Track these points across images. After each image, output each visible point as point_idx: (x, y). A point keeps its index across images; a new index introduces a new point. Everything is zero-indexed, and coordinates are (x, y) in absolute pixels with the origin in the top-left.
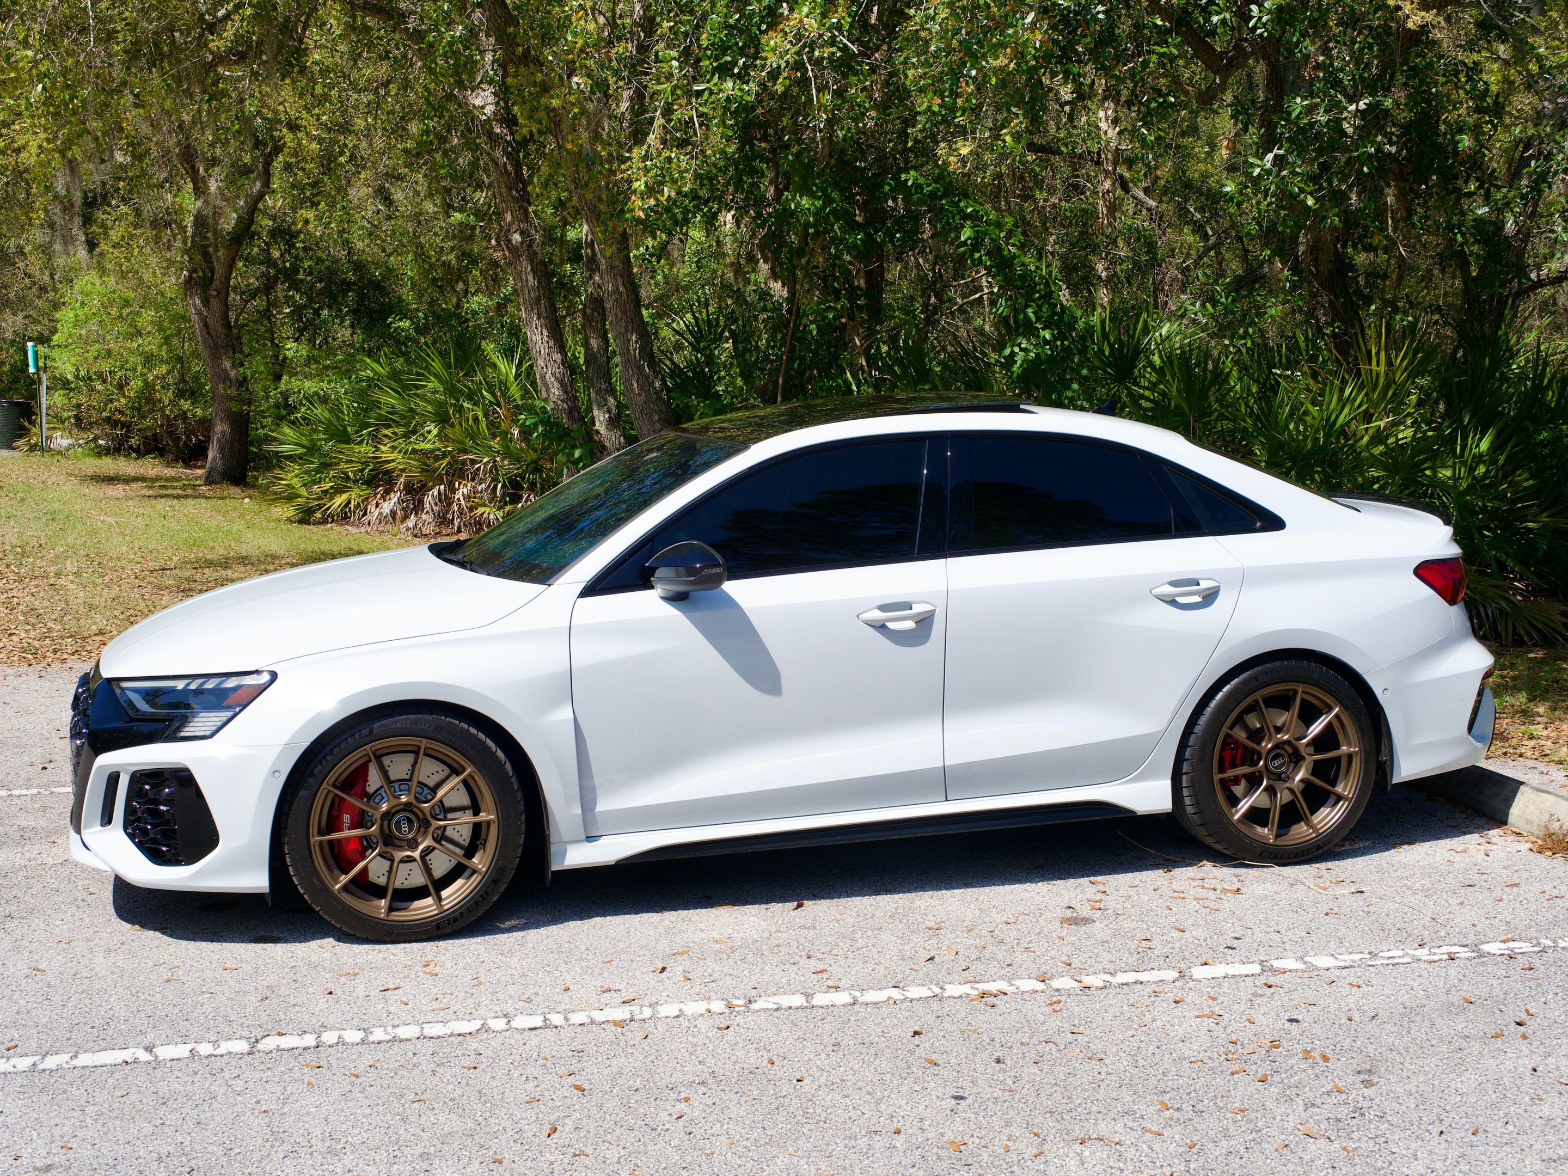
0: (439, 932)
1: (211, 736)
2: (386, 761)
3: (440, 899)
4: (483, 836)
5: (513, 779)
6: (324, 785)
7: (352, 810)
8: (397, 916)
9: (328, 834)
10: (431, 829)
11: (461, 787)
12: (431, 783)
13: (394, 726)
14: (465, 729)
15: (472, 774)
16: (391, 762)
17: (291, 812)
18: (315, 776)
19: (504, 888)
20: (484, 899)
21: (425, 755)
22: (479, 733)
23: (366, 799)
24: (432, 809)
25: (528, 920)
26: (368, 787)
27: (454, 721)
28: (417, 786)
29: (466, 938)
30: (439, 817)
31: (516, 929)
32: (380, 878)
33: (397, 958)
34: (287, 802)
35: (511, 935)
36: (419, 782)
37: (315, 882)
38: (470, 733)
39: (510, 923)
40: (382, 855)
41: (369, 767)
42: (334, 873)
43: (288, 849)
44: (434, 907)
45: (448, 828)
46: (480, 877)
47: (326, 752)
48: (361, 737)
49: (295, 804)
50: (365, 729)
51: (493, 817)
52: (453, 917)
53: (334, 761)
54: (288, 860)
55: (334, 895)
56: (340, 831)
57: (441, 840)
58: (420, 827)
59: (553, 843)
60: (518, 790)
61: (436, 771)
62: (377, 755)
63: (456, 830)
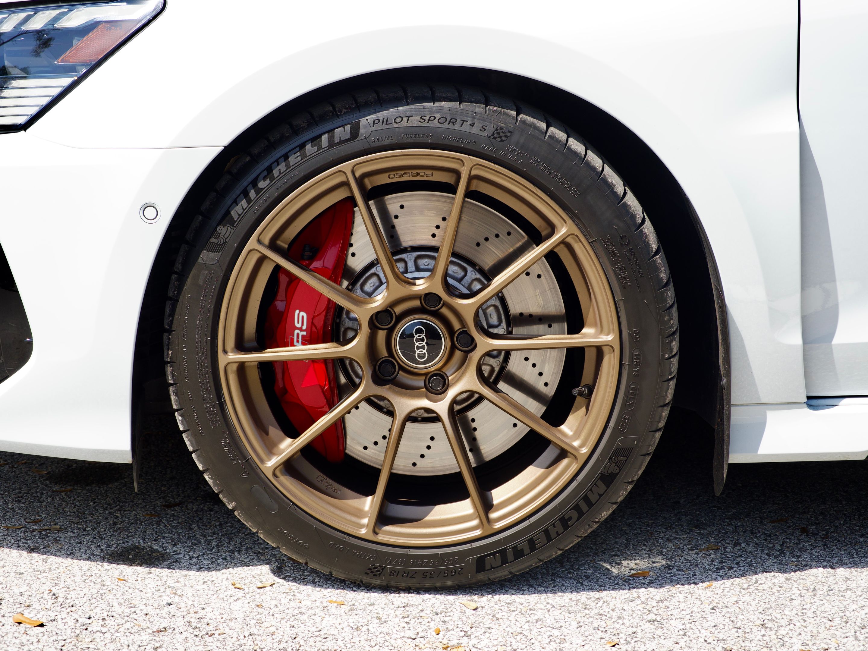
0: (481, 576)
1: (25, 127)
2: (393, 202)
3: (487, 505)
4: (587, 378)
5: (659, 259)
6: (252, 243)
7: (312, 300)
8: (396, 534)
9: (260, 348)
10: (476, 356)
11: (545, 268)
12: (488, 262)
13: (404, 123)
14: (558, 141)
15: (569, 240)
16: (402, 207)
17: (181, 299)
18: (232, 222)
19: (625, 493)
20: (581, 514)
21: (470, 194)
22: (590, 153)
23: (345, 283)
24: (481, 312)
25: (670, 560)
26: (350, 258)
27: (535, 121)
28: (452, 262)
29: (539, 592)
30: (495, 331)
31: (646, 581)
32: (365, 448)
33: (385, 630)
34: (174, 276)
35: (635, 595)
36: (454, 254)
37: (227, 449)
38: (569, 149)
39: (632, 564)
40: (369, 401)
41: (352, 215)
42: (267, 433)
43: (173, 376)
44: (475, 522)
45: (514, 356)
46: (575, 467)
47: (258, 171)
48: (332, 144)
49: (189, 281)
50: (343, 126)
51: (610, 338)
52: (515, 548)
53: (274, 193)
54: (173, 398)
55: (260, 478)
56: (286, 345)
57: (496, 381)
58: (453, 348)
59: (736, 405)
60: (667, 284)
61: (497, 236)
62: (369, 187)
63: (531, 362)
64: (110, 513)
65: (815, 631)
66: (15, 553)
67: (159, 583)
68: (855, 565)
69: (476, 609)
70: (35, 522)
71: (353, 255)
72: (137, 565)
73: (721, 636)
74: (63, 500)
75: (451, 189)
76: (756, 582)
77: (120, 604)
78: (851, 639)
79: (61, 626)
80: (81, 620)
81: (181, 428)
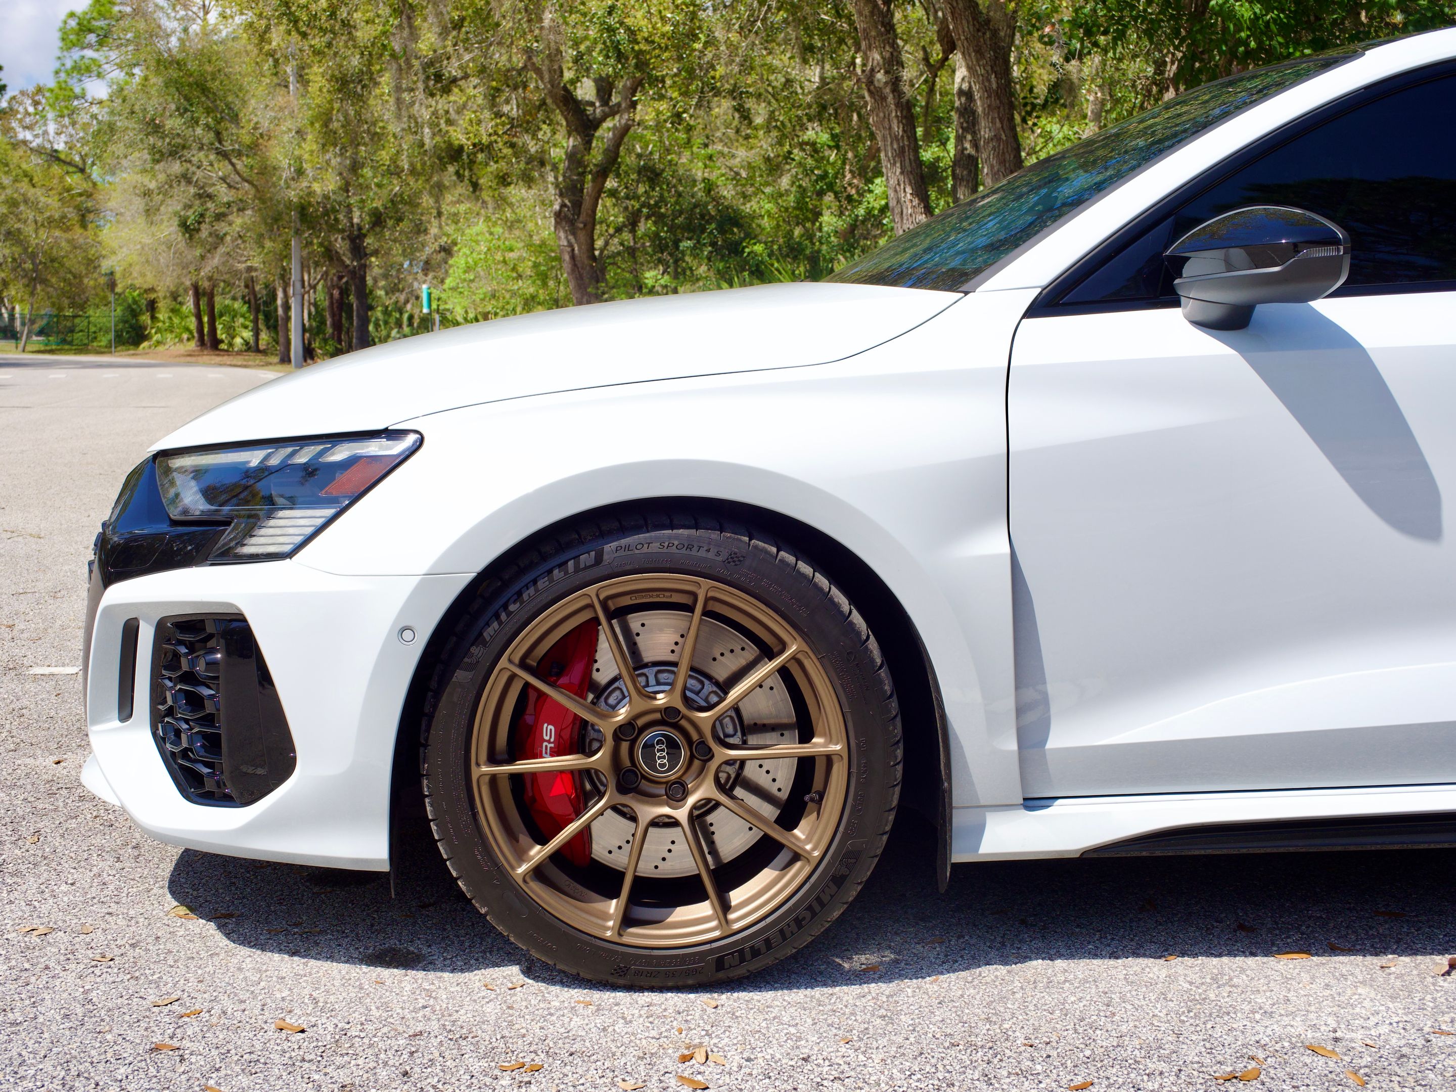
0: (721, 975)
1: (290, 555)
2: (635, 621)
3: (725, 907)
4: (817, 784)
5: (883, 673)
6: (503, 662)
7: (559, 715)
8: (639, 936)
9: (511, 761)
10: (713, 765)
11: (777, 682)
12: (721, 673)
13: (645, 550)
14: (788, 564)
15: (800, 656)
16: (643, 625)
17: (437, 714)
18: (484, 643)
19: (855, 893)
20: (814, 914)
21: (706, 613)
22: (817, 574)
23: (591, 697)
24: (718, 723)
25: (899, 953)
26: (594, 673)
27: (766, 546)
28: (690, 676)
29: (776, 989)
30: (731, 741)
31: (876, 976)
32: (610, 852)
33: (629, 1030)
34: (430, 694)
35: (866, 990)
36: (692, 669)
37: (479, 857)
38: (799, 572)
39: (863, 958)
40: (615, 809)
41: (597, 632)
42: (517, 841)
43: (429, 788)
44: (714, 924)
45: (748, 764)
46: (807, 870)
47: (509, 595)
48: (577, 570)
49: (444, 698)
50: (588, 553)
51: (838, 747)
52: (752, 948)
53: (524, 615)
54: (428, 808)
55: (511, 884)
56: (535, 756)
57: (732, 788)
58: (692, 758)
59: (958, 808)
60: (891, 696)
61: (732, 651)
62: (613, 608)
63: (765, 769)
64: (368, 915)
65: (1036, 1024)
66: (276, 957)
67: (415, 986)
68: (1071, 956)
69: (716, 1007)
70: (296, 925)
71: (598, 670)
72: (394, 967)
73: (949, 1031)
74: (323, 902)
75: (690, 609)
76: (980, 975)
77: (378, 1008)
78: (1071, 1032)
79: (321, 1032)
80: (340, 1025)
81: (436, 837)
